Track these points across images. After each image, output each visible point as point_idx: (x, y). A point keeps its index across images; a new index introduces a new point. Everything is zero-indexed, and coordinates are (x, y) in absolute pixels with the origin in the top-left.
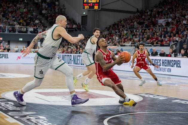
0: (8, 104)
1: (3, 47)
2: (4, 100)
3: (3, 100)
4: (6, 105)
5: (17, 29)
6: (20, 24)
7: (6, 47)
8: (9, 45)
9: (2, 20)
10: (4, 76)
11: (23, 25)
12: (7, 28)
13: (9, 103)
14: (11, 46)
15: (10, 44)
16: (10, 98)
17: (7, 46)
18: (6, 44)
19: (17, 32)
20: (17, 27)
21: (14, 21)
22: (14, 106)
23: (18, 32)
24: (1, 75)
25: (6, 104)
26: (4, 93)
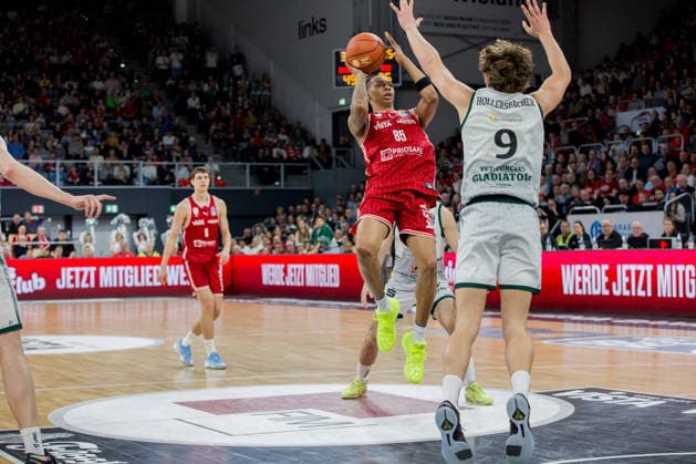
0: (77, 448)
1: (49, 239)
2: (63, 435)
3: (58, 435)
4: (70, 453)
5: (96, 170)
6: (104, 153)
7: (57, 240)
8: (69, 233)
9: (38, 138)
10: (55, 346)
11: (119, 155)
12: (58, 169)
13: (83, 445)
14: (75, 235)
15: (74, 228)
16: (85, 428)
17: (62, 236)
18: (59, 226)
19: (97, 183)
20: (97, 162)
21: (85, 142)
22: (98, 455)
23: (99, 180)
24: (47, 343)
25: (67, 448)
26: (58, 410)
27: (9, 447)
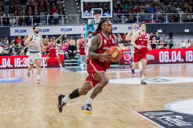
0: (175, 118)
1: (164, 42)
2: (170, 113)
3: (168, 113)
4: (173, 119)
5: (181, 16)
6: (184, 10)
7: (167, 42)
8: (171, 39)
9: (159, 5)
10: (167, 81)
11: (189, 11)
12: (167, 16)
13: (177, 116)
14: (173, 40)
15: (173, 37)
16: (178, 110)
17: (169, 41)
18: (168, 37)
19: (181, 21)
20: (181, 13)
21: (176, 6)
22: (183, 120)
23: (182, 20)
24: (164, 80)
25: (172, 118)
26: (169, 104)
27: (150, 117)
